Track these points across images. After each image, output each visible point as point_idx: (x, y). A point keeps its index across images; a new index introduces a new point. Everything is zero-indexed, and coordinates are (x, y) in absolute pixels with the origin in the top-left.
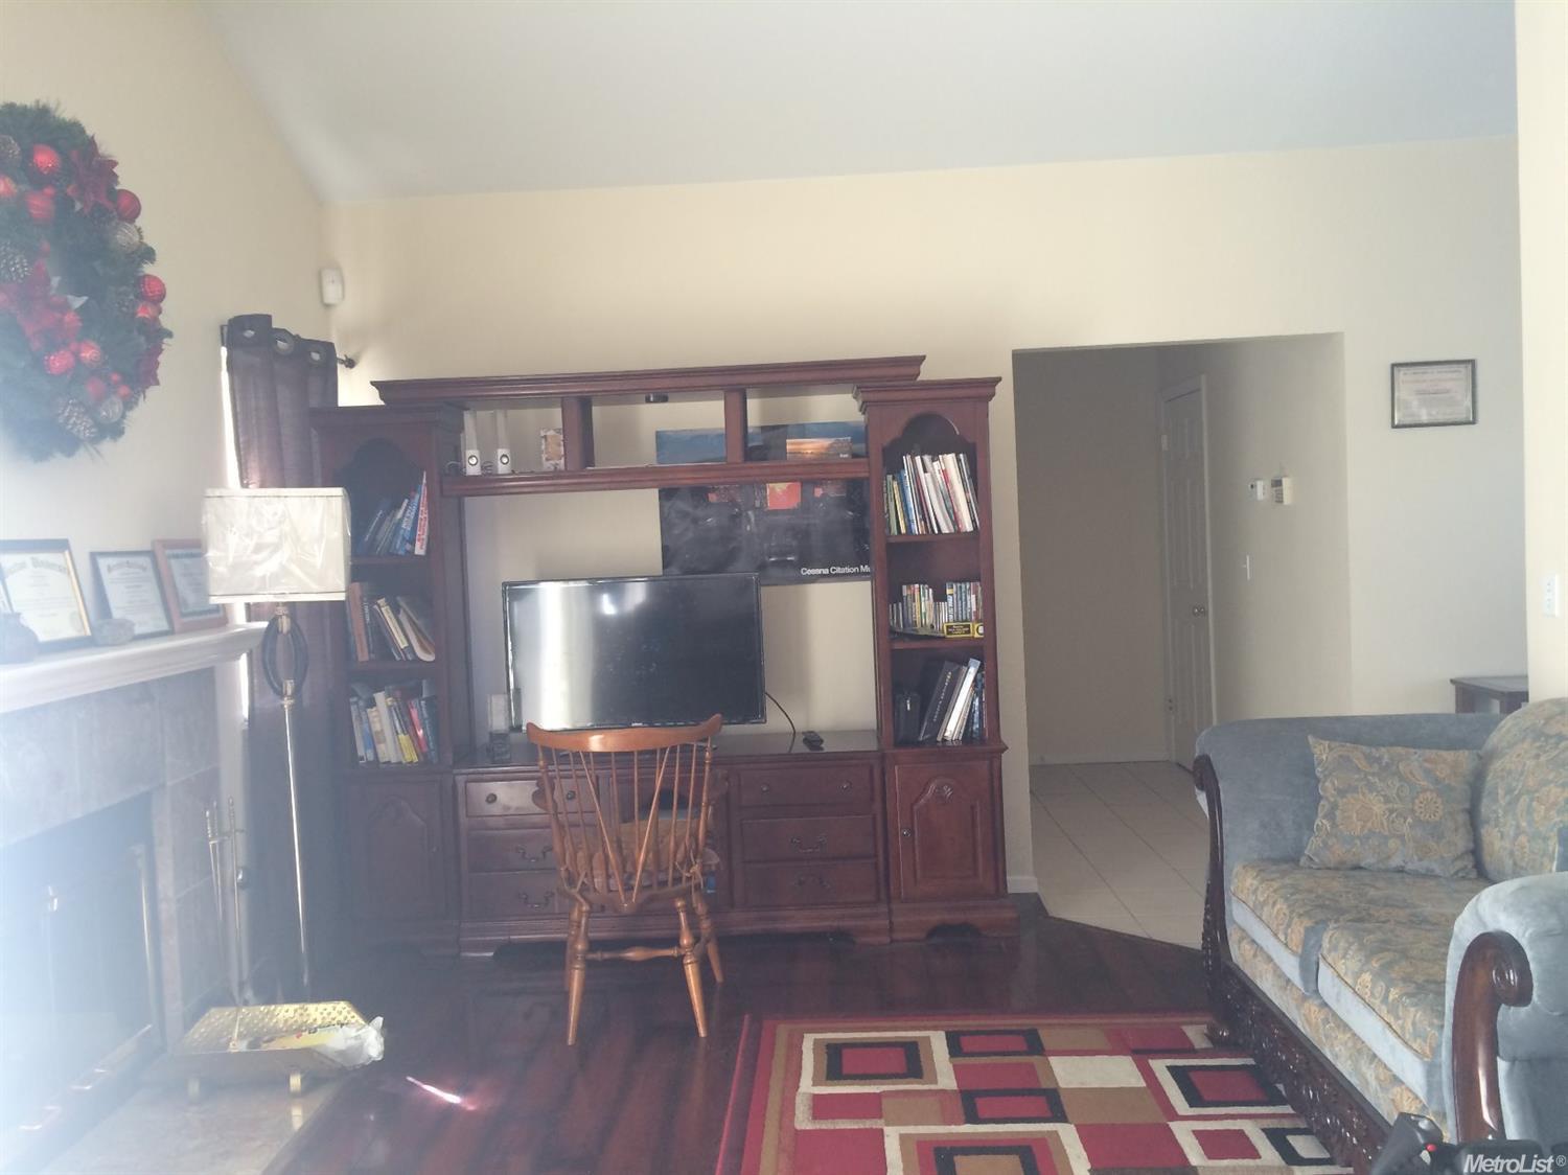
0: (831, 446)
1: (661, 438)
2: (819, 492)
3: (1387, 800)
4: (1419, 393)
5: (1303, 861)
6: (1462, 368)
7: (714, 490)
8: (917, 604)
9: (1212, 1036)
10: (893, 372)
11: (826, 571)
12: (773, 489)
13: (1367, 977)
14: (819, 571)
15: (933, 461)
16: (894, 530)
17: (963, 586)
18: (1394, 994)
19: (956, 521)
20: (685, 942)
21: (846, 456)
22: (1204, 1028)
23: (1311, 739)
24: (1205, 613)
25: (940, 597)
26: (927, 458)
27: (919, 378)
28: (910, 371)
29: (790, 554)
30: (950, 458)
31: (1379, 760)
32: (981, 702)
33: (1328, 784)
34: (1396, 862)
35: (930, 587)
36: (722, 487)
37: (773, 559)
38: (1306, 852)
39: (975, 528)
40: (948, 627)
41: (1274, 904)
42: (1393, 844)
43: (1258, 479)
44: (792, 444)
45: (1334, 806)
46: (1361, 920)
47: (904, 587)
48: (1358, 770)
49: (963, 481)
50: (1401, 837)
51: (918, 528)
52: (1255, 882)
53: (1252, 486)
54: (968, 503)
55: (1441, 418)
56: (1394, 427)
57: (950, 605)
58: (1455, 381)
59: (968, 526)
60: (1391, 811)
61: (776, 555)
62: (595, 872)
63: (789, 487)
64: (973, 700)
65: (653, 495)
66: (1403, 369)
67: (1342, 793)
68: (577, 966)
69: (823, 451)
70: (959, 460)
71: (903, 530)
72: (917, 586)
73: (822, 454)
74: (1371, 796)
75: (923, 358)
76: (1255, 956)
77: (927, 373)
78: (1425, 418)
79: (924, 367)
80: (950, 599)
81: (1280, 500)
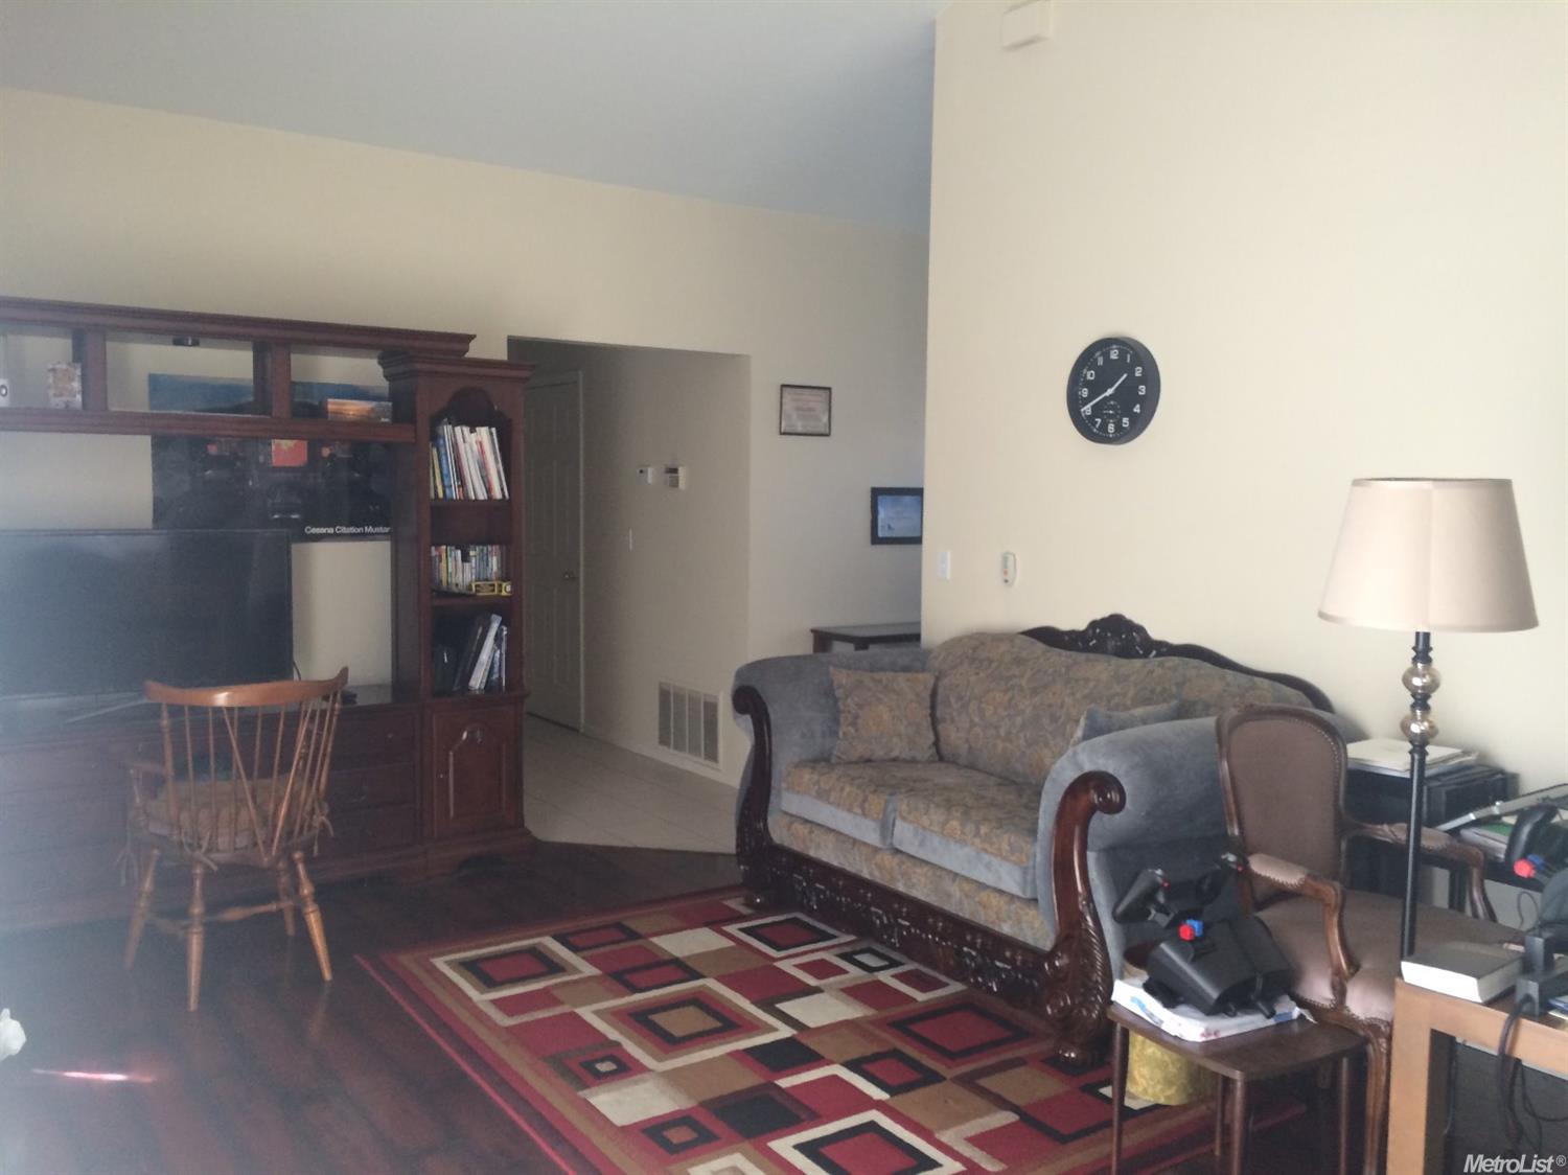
0: (372, 410)
1: (156, 383)
2: (326, 452)
3: (891, 710)
4: (798, 409)
5: (834, 760)
6: (821, 392)
7: (213, 443)
8: (443, 564)
9: (749, 904)
10: (443, 346)
11: (331, 531)
12: (278, 445)
13: (955, 823)
14: (323, 530)
15: (471, 432)
16: (432, 495)
17: (485, 548)
18: (983, 830)
19: (489, 490)
20: (306, 892)
21: (387, 420)
22: (741, 900)
23: (831, 669)
24: (574, 579)
25: (465, 558)
26: (466, 430)
27: (468, 355)
28: (456, 346)
29: (292, 512)
30: (483, 432)
31: (880, 681)
32: (501, 654)
33: (849, 700)
34: (895, 753)
35: (457, 548)
36: (223, 439)
37: (276, 516)
38: (835, 752)
39: (504, 495)
40: (476, 586)
41: (842, 789)
42: (895, 740)
43: (649, 466)
44: (333, 404)
45: (856, 717)
46: (911, 790)
47: (433, 548)
48: (869, 690)
49: (495, 453)
50: (899, 735)
51: (455, 494)
52: (815, 777)
53: (641, 472)
54: (499, 473)
55: (810, 430)
56: (782, 434)
57: (474, 565)
58: (815, 401)
59: (498, 495)
60: (893, 718)
61: (279, 512)
62: (220, 831)
63: (295, 445)
64: (495, 652)
65: (144, 443)
66: (788, 389)
67: (860, 706)
68: (195, 930)
69: (365, 413)
70: (491, 434)
71: (441, 495)
72: (444, 547)
73: (363, 416)
74: (881, 707)
75: (471, 338)
76: (811, 832)
77: (475, 351)
78: (800, 429)
79: (472, 344)
80: (473, 561)
81: (675, 484)
